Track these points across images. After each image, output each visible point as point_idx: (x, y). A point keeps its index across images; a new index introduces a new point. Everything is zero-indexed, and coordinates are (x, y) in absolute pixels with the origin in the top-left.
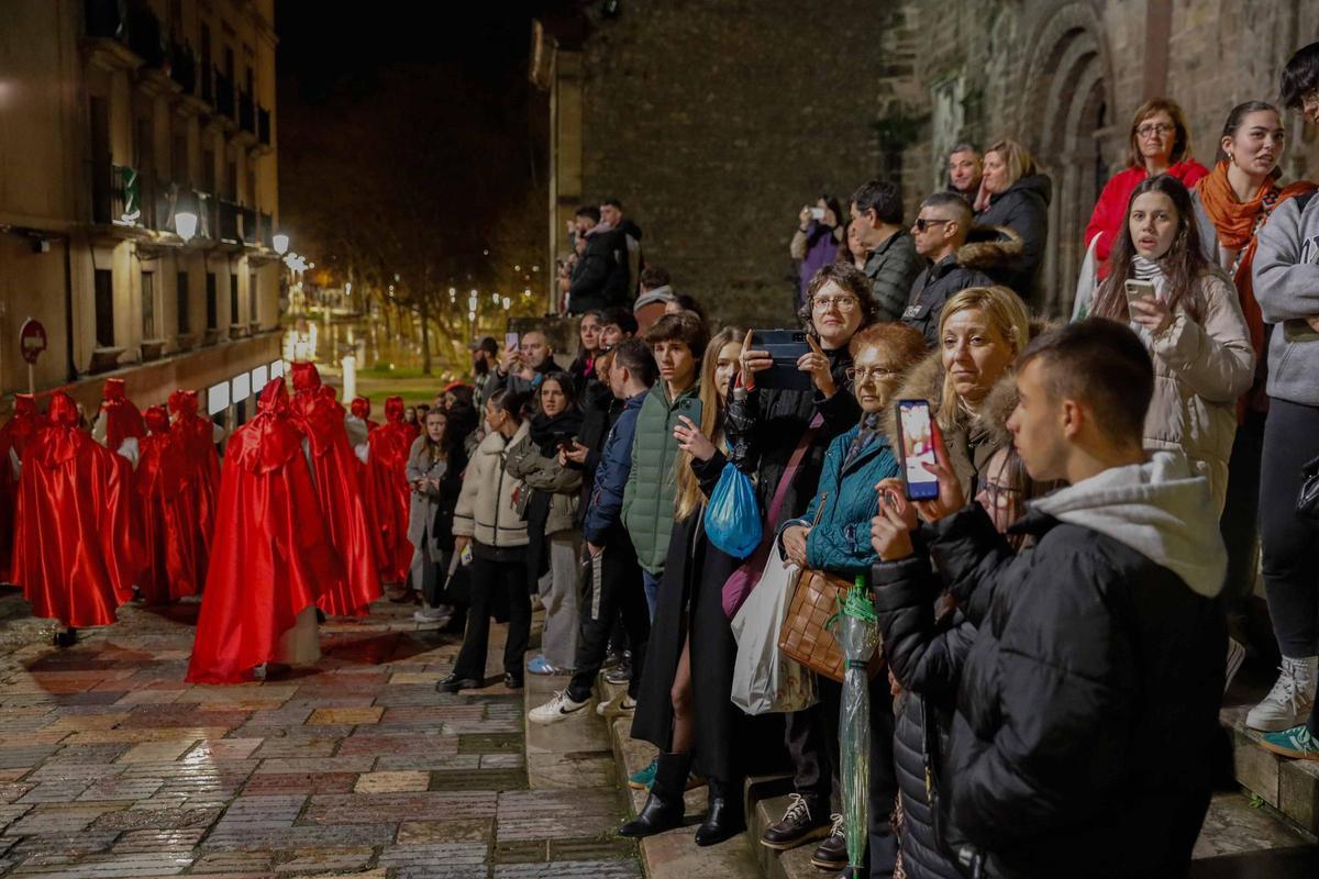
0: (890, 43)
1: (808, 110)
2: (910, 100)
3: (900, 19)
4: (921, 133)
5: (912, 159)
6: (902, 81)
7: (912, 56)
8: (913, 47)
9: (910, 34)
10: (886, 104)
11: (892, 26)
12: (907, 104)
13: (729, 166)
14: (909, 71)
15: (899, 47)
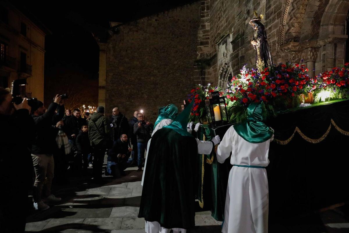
0: (201, 34)
1: (176, 62)
2: (208, 53)
3: (204, 26)
4: (211, 63)
5: (208, 72)
6: (205, 47)
7: (208, 38)
8: (209, 35)
9: (208, 31)
10: (200, 54)
11: (201, 29)
12: (206, 54)
13: (152, 78)
14: (207, 43)
15: (203, 36)
